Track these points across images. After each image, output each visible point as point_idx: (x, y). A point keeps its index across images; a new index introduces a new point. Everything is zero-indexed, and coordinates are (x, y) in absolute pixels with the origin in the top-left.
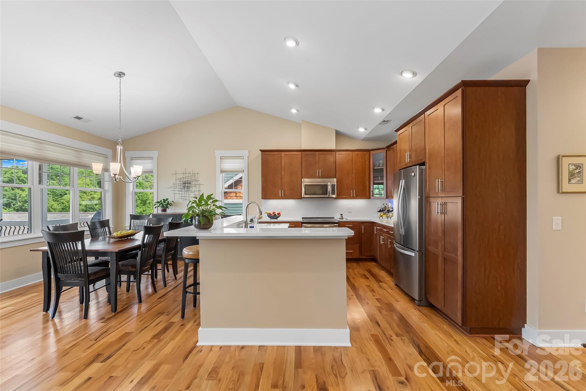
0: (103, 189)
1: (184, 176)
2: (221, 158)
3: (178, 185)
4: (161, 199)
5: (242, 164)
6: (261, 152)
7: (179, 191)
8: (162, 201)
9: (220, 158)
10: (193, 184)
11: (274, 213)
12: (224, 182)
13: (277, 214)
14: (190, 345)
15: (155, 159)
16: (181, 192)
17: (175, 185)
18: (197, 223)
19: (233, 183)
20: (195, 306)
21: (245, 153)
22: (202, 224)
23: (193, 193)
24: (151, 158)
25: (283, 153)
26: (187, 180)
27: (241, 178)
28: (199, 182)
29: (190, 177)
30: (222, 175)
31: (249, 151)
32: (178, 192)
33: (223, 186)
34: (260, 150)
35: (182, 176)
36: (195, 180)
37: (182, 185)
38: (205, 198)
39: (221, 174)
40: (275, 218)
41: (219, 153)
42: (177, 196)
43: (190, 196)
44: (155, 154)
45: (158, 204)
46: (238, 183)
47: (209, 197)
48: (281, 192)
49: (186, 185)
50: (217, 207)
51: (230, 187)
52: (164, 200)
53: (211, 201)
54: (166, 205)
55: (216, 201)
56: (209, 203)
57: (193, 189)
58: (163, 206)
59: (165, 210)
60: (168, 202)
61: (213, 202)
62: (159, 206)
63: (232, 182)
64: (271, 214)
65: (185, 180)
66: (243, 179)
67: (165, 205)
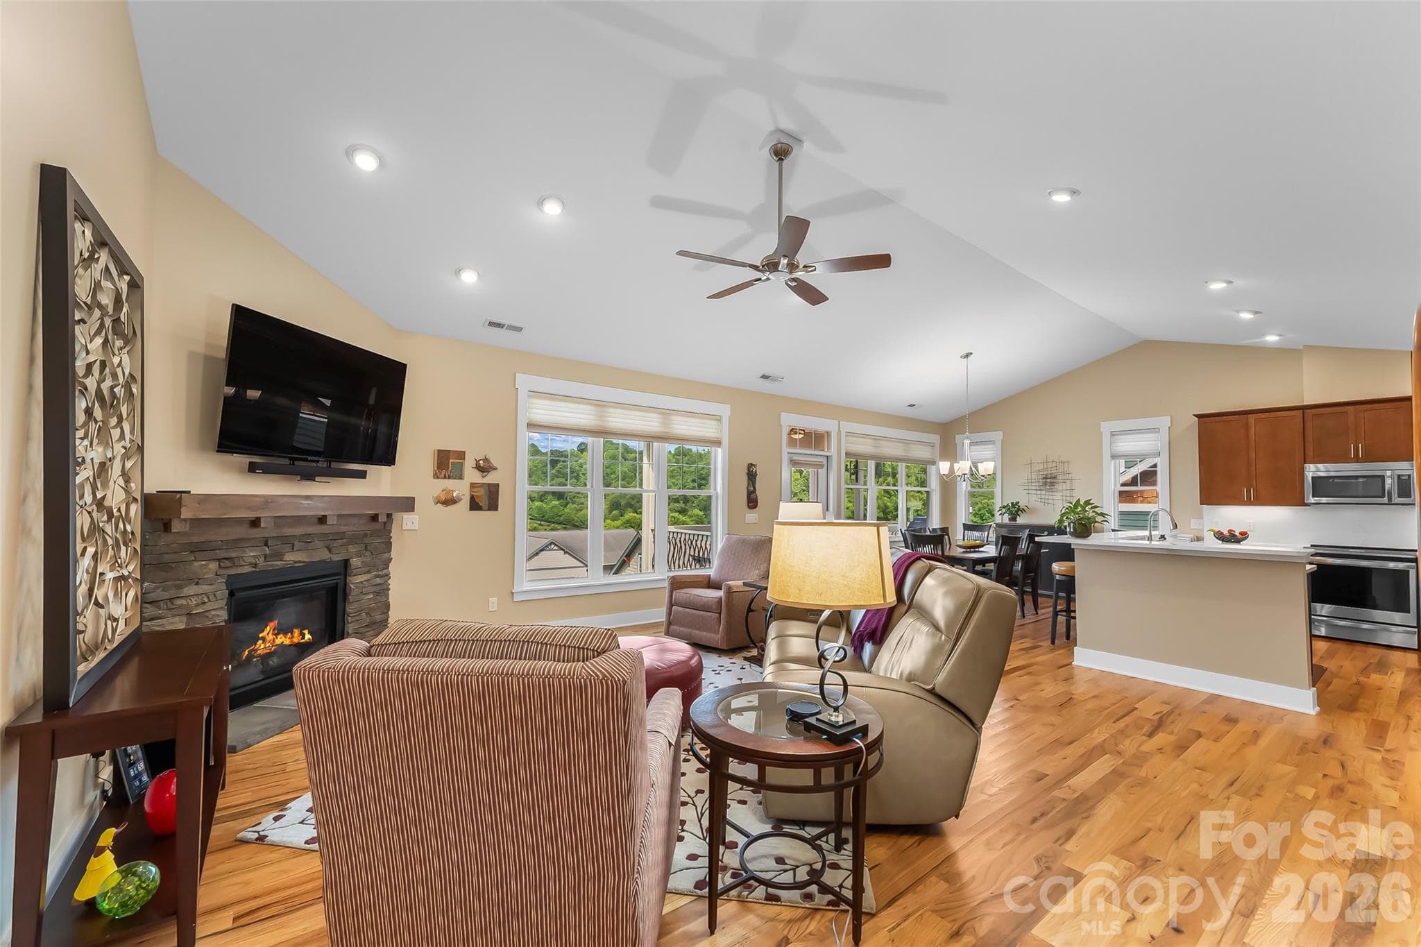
0: (930, 488)
1: (1045, 467)
2: (1113, 434)
3: (1034, 481)
4: (1008, 502)
5: (1156, 441)
6: (1197, 419)
7: (1036, 490)
8: (1010, 505)
9: (1109, 434)
10: (1060, 478)
11: (1230, 531)
12: (1118, 475)
13: (1240, 534)
14: (1066, 662)
15: (999, 444)
16: (1039, 492)
17: (1030, 481)
18: (1072, 530)
19: (1137, 475)
20: (1068, 637)
21: (1164, 422)
22: (1078, 531)
23: (1061, 494)
24: (992, 442)
25: (1252, 418)
26: (1049, 472)
27: (1155, 466)
28: (1070, 475)
29: (1055, 468)
30: (1115, 463)
31: (1171, 418)
32: (1035, 492)
33: (1117, 480)
34: (1194, 415)
35: (1041, 467)
36: (1064, 473)
37: (1041, 480)
38: (1082, 503)
39: (1113, 462)
40: (1233, 542)
41: (1107, 427)
42: (1034, 498)
43: (1054, 497)
44: (998, 436)
45: (1004, 510)
46: (1148, 476)
47: (1087, 503)
48: (1249, 492)
49: (1049, 481)
50: (1097, 513)
51: (1134, 482)
52: (1012, 503)
53: (1090, 506)
54: (1017, 511)
55: (1097, 507)
56: (1087, 509)
57: (1059, 487)
58: (1011, 513)
59: (1013, 519)
60: (1019, 506)
61: (1092, 508)
62: (1005, 513)
63: (1135, 474)
64: (1222, 533)
65: (1045, 473)
66: (1158, 469)
67: (1014, 510)
